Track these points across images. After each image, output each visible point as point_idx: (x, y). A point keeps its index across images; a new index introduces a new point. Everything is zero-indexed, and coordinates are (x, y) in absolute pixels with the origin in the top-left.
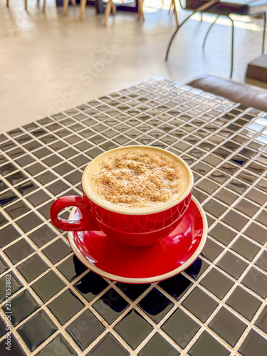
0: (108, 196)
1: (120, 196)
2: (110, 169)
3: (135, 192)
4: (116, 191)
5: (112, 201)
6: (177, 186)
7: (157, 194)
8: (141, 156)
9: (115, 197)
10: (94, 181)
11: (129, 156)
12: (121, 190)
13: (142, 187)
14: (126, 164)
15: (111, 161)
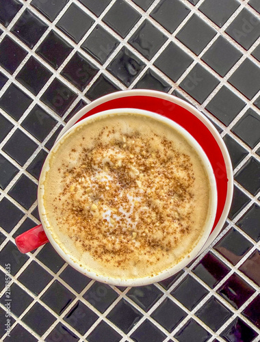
0: (87, 242)
1: (105, 241)
2: (79, 175)
3: (124, 229)
4: (96, 231)
5: (93, 250)
6: (188, 216)
7: (158, 235)
8: (127, 136)
9: (96, 243)
10: (59, 212)
11: (106, 139)
12: (104, 229)
13: (133, 219)
14: (104, 161)
15: (76, 155)
